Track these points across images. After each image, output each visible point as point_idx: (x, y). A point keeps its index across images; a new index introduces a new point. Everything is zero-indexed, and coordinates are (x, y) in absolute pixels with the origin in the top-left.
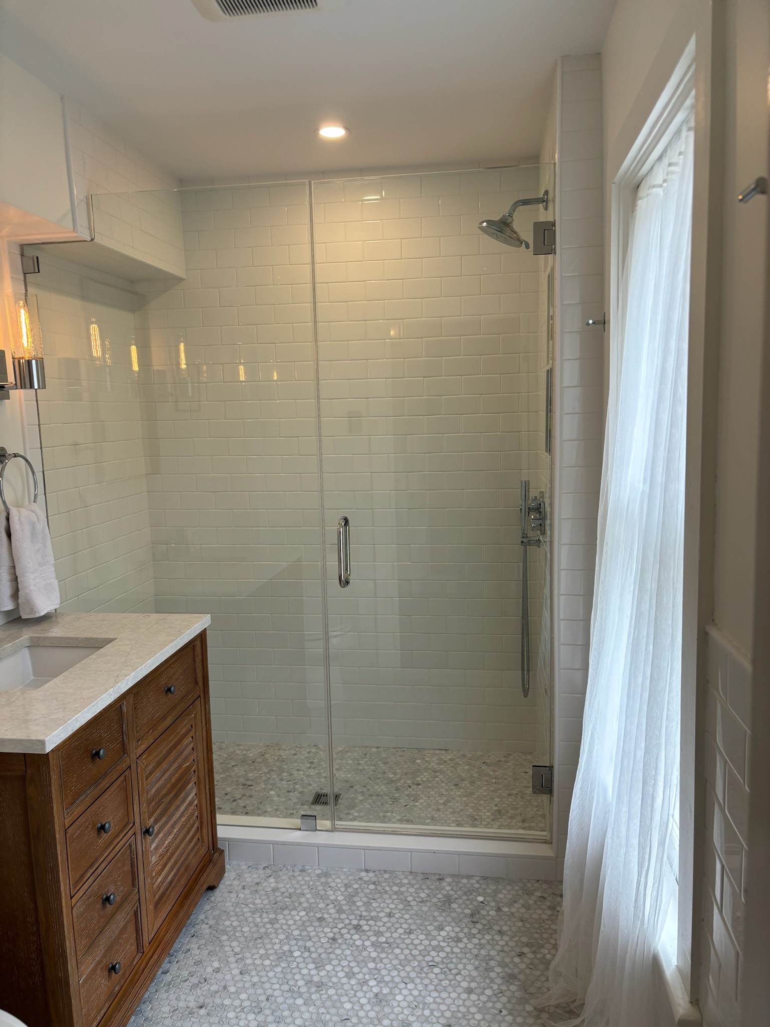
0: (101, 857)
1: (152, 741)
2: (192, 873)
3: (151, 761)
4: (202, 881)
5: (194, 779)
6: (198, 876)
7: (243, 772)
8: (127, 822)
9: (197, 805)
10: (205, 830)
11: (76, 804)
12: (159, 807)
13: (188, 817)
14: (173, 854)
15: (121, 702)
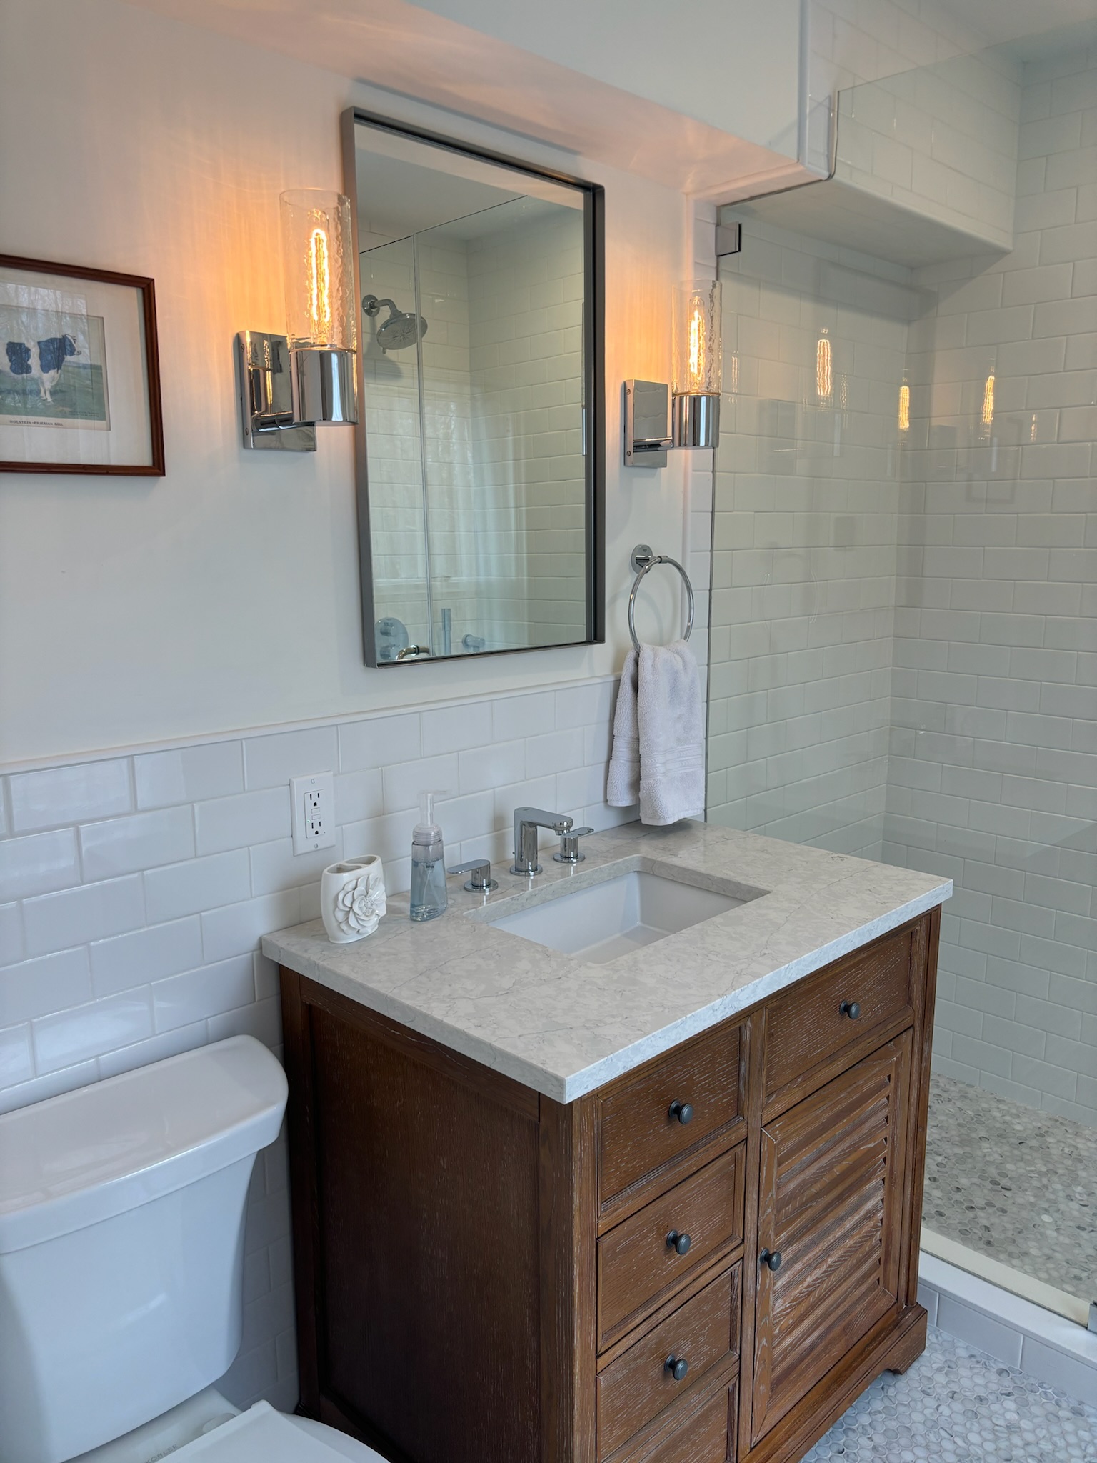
0: (669, 1290)
1: (798, 1097)
2: (855, 1339)
3: (793, 1133)
4: (874, 1360)
5: (882, 1173)
6: (868, 1346)
7: (996, 1156)
8: (729, 1235)
9: (882, 1220)
10: (892, 1268)
11: (624, 1194)
12: (801, 1215)
13: (860, 1238)
14: (821, 1300)
15: (741, 1023)
